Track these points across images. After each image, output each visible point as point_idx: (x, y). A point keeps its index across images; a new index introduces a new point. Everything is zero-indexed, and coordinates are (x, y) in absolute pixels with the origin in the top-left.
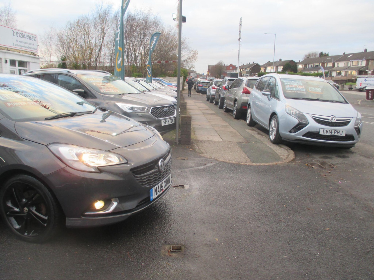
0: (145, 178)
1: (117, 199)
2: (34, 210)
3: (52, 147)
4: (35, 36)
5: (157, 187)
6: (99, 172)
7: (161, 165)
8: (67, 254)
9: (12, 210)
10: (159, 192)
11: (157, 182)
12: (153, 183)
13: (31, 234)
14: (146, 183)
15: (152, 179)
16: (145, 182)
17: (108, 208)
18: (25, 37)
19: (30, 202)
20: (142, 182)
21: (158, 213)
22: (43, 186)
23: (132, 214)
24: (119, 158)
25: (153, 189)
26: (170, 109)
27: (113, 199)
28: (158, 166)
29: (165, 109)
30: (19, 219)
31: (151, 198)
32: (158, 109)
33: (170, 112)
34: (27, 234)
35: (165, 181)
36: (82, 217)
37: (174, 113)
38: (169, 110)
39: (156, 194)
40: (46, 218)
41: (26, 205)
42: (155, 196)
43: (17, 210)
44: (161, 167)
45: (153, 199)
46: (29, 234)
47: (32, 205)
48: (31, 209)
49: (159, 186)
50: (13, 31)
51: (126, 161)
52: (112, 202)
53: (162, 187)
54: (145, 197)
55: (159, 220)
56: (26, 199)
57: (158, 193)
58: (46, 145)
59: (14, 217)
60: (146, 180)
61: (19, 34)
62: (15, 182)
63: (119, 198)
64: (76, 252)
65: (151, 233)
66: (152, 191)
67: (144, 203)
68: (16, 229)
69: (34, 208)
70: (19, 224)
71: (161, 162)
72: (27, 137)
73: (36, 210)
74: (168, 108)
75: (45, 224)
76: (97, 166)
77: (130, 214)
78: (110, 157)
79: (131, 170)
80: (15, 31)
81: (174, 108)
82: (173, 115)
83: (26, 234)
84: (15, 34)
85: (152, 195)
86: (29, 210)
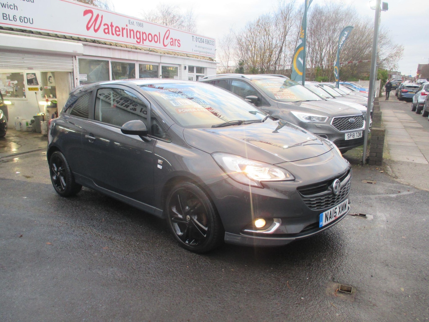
0: (314, 199)
1: (280, 219)
2: (195, 219)
3: (217, 156)
4: (213, 41)
5: (328, 213)
6: (262, 187)
7: (336, 187)
8: (223, 270)
9: (176, 216)
10: (330, 219)
11: (329, 206)
12: (324, 207)
13: (191, 243)
14: (315, 205)
15: (323, 202)
16: (314, 204)
17: (269, 229)
18: (204, 42)
19: (192, 211)
20: (310, 204)
21: (328, 244)
22: (205, 195)
23: (296, 239)
24: (285, 174)
25: (324, 214)
26: (357, 119)
27: (275, 219)
28: (332, 188)
29: (350, 120)
30: (182, 227)
31: (321, 224)
32: (342, 119)
33: (356, 123)
34: (188, 242)
35: (339, 207)
36: (241, 234)
37: (363, 125)
38: (356, 121)
39: (327, 221)
40: (206, 229)
41: (188, 213)
42: (325, 222)
43: (180, 216)
44: (336, 189)
45: (323, 226)
46: (189, 242)
47: (194, 214)
48: (193, 218)
49: (331, 212)
50: (193, 37)
51: (293, 178)
52: (274, 222)
53: (335, 213)
54: (313, 222)
55: (328, 252)
56: (189, 207)
57: (329, 220)
58: (210, 154)
59: (177, 224)
60: (315, 202)
61: (198, 40)
62: (180, 189)
63: (282, 218)
64: (233, 270)
65: (317, 264)
66: (322, 215)
67: (311, 229)
68: (178, 235)
69: (196, 217)
70: (181, 232)
71: (336, 183)
72: (193, 143)
73: (197, 220)
74: (354, 119)
75: (205, 235)
76: (260, 180)
77: (294, 238)
78: (275, 171)
79: (298, 188)
80: (195, 37)
81: (363, 119)
82: (360, 128)
83: (187, 242)
84: (195, 39)
85: (322, 221)
86: (191, 219)
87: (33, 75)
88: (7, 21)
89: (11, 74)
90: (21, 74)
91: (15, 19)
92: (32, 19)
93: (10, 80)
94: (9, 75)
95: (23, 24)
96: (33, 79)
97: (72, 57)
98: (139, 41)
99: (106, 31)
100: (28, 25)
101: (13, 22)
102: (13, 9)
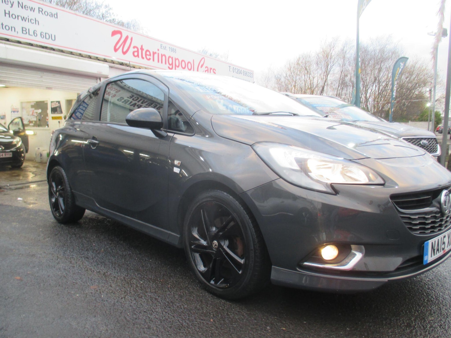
0: (417, 217)
1: (363, 247)
2: (225, 244)
3: (260, 148)
4: (251, 72)
5: (435, 241)
6: (334, 193)
7: (445, 202)
8: (268, 328)
9: (197, 242)
10: (438, 252)
11: (435, 232)
12: (429, 231)
13: (219, 283)
14: (418, 227)
15: (428, 224)
16: (416, 225)
17: (344, 262)
18: (241, 73)
19: (221, 233)
20: (410, 224)
22: (242, 208)
23: (389, 280)
24: (367, 174)
25: (430, 242)
26: (430, 142)
27: (353, 246)
28: (439, 203)
29: (423, 142)
30: (206, 258)
31: (425, 258)
32: (412, 140)
33: (430, 147)
34: (214, 282)
35: (448, 234)
36: (298, 269)
37: (437, 150)
38: (430, 145)
39: (434, 255)
40: (242, 261)
41: (216, 237)
42: (431, 256)
43: (204, 243)
44: (445, 205)
45: (428, 262)
46: (216, 282)
47: (224, 238)
48: (222, 244)
49: (438, 240)
50: (230, 67)
51: (382, 182)
52: (353, 251)
53: (444, 245)
54: (415, 254)
55: (433, 307)
56: (217, 228)
57: (436, 254)
58: (251, 146)
59: (199, 255)
60: (418, 222)
61: (235, 70)
62: (204, 200)
63: (365, 245)
64: (284, 329)
65: (421, 326)
66: (428, 244)
67: (411, 266)
68: (200, 271)
69: (227, 243)
70: (205, 266)
71: (446, 195)
72: (226, 133)
73: (228, 247)
74: (427, 141)
75: (240, 271)
76: (329, 182)
77: (386, 280)
78: (350, 171)
79: (394, 197)
80: (232, 67)
81: (437, 143)
82: (434, 153)
83: (212, 282)
84: (231, 70)
85: (427, 254)
86: (220, 245)
87: (58, 103)
88: (27, 36)
89: (35, 103)
90: (45, 102)
91: (35, 34)
92: (55, 36)
93: (34, 109)
94: (33, 104)
95: (44, 40)
96: (58, 107)
97: (97, 79)
98: (171, 67)
99: (136, 54)
100: (50, 41)
101: (33, 38)
102: (33, 23)
